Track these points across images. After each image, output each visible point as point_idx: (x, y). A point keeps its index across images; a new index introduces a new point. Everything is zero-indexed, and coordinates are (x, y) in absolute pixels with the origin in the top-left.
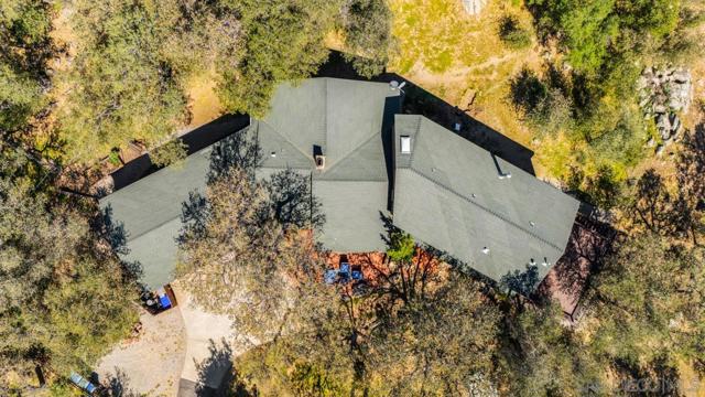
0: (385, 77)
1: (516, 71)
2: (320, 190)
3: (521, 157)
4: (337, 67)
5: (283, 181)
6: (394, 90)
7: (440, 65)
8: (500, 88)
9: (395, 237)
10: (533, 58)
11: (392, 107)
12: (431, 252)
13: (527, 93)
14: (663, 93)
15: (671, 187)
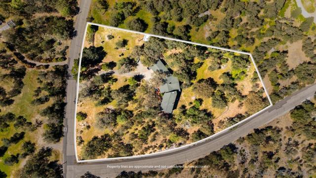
0: (181, 90)
1: (186, 105)
2: (166, 84)
3: (175, 107)
4: (181, 83)
5: (166, 80)
6: (180, 90)
7: (185, 96)
8: (183, 104)
9: (163, 94)
10: (188, 107)
11: (177, 91)
12: (162, 99)
13: (184, 107)
14: (187, 124)
15: (176, 127)
